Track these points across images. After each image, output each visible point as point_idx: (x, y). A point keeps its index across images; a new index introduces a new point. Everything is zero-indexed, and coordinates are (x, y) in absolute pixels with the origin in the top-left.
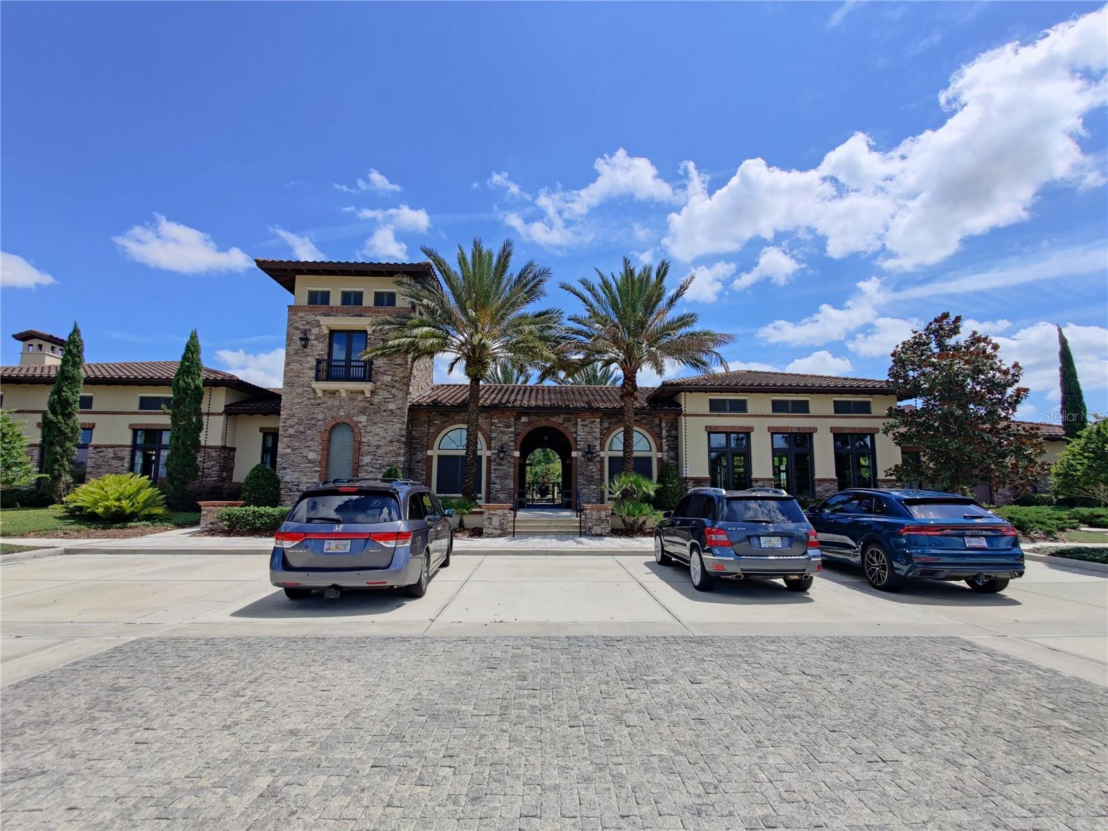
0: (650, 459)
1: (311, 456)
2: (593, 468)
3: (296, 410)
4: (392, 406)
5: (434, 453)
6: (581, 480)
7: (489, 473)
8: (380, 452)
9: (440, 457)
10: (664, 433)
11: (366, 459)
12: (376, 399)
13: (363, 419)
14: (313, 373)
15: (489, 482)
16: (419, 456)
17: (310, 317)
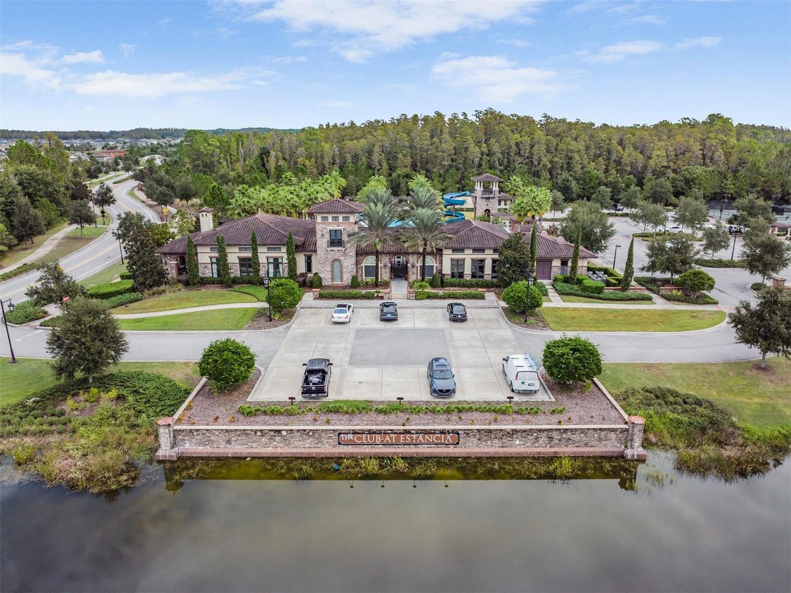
0: (433, 266)
1: (328, 269)
2: (415, 269)
3: (322, 255)
4: (351, 254)
5: (363, 265)
6: (410, 273)
7: (381, 271)
8: (349, 268)
9: (365, 266)
10: (438, 258)
11: (345, 270)
12: (346, 252)
13: (343, 258)
14: (326, 244)
15: (381, 274)
16: (359, 266)
17: (323, 226)
